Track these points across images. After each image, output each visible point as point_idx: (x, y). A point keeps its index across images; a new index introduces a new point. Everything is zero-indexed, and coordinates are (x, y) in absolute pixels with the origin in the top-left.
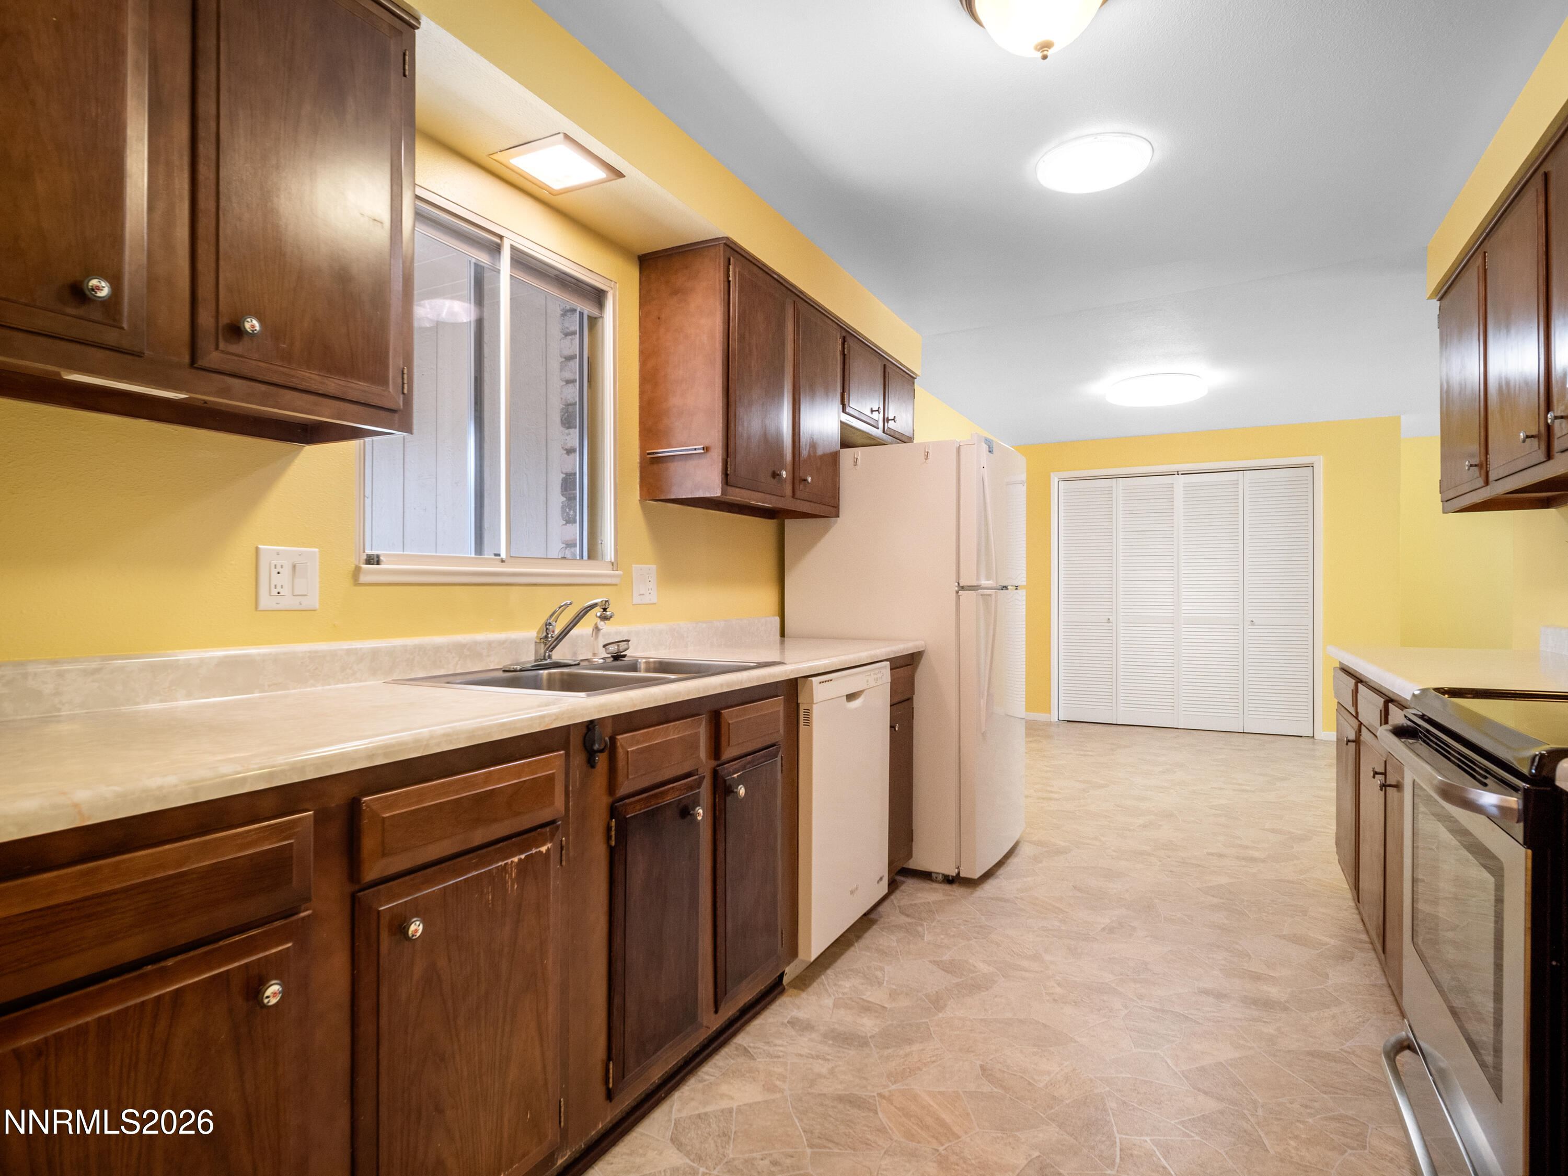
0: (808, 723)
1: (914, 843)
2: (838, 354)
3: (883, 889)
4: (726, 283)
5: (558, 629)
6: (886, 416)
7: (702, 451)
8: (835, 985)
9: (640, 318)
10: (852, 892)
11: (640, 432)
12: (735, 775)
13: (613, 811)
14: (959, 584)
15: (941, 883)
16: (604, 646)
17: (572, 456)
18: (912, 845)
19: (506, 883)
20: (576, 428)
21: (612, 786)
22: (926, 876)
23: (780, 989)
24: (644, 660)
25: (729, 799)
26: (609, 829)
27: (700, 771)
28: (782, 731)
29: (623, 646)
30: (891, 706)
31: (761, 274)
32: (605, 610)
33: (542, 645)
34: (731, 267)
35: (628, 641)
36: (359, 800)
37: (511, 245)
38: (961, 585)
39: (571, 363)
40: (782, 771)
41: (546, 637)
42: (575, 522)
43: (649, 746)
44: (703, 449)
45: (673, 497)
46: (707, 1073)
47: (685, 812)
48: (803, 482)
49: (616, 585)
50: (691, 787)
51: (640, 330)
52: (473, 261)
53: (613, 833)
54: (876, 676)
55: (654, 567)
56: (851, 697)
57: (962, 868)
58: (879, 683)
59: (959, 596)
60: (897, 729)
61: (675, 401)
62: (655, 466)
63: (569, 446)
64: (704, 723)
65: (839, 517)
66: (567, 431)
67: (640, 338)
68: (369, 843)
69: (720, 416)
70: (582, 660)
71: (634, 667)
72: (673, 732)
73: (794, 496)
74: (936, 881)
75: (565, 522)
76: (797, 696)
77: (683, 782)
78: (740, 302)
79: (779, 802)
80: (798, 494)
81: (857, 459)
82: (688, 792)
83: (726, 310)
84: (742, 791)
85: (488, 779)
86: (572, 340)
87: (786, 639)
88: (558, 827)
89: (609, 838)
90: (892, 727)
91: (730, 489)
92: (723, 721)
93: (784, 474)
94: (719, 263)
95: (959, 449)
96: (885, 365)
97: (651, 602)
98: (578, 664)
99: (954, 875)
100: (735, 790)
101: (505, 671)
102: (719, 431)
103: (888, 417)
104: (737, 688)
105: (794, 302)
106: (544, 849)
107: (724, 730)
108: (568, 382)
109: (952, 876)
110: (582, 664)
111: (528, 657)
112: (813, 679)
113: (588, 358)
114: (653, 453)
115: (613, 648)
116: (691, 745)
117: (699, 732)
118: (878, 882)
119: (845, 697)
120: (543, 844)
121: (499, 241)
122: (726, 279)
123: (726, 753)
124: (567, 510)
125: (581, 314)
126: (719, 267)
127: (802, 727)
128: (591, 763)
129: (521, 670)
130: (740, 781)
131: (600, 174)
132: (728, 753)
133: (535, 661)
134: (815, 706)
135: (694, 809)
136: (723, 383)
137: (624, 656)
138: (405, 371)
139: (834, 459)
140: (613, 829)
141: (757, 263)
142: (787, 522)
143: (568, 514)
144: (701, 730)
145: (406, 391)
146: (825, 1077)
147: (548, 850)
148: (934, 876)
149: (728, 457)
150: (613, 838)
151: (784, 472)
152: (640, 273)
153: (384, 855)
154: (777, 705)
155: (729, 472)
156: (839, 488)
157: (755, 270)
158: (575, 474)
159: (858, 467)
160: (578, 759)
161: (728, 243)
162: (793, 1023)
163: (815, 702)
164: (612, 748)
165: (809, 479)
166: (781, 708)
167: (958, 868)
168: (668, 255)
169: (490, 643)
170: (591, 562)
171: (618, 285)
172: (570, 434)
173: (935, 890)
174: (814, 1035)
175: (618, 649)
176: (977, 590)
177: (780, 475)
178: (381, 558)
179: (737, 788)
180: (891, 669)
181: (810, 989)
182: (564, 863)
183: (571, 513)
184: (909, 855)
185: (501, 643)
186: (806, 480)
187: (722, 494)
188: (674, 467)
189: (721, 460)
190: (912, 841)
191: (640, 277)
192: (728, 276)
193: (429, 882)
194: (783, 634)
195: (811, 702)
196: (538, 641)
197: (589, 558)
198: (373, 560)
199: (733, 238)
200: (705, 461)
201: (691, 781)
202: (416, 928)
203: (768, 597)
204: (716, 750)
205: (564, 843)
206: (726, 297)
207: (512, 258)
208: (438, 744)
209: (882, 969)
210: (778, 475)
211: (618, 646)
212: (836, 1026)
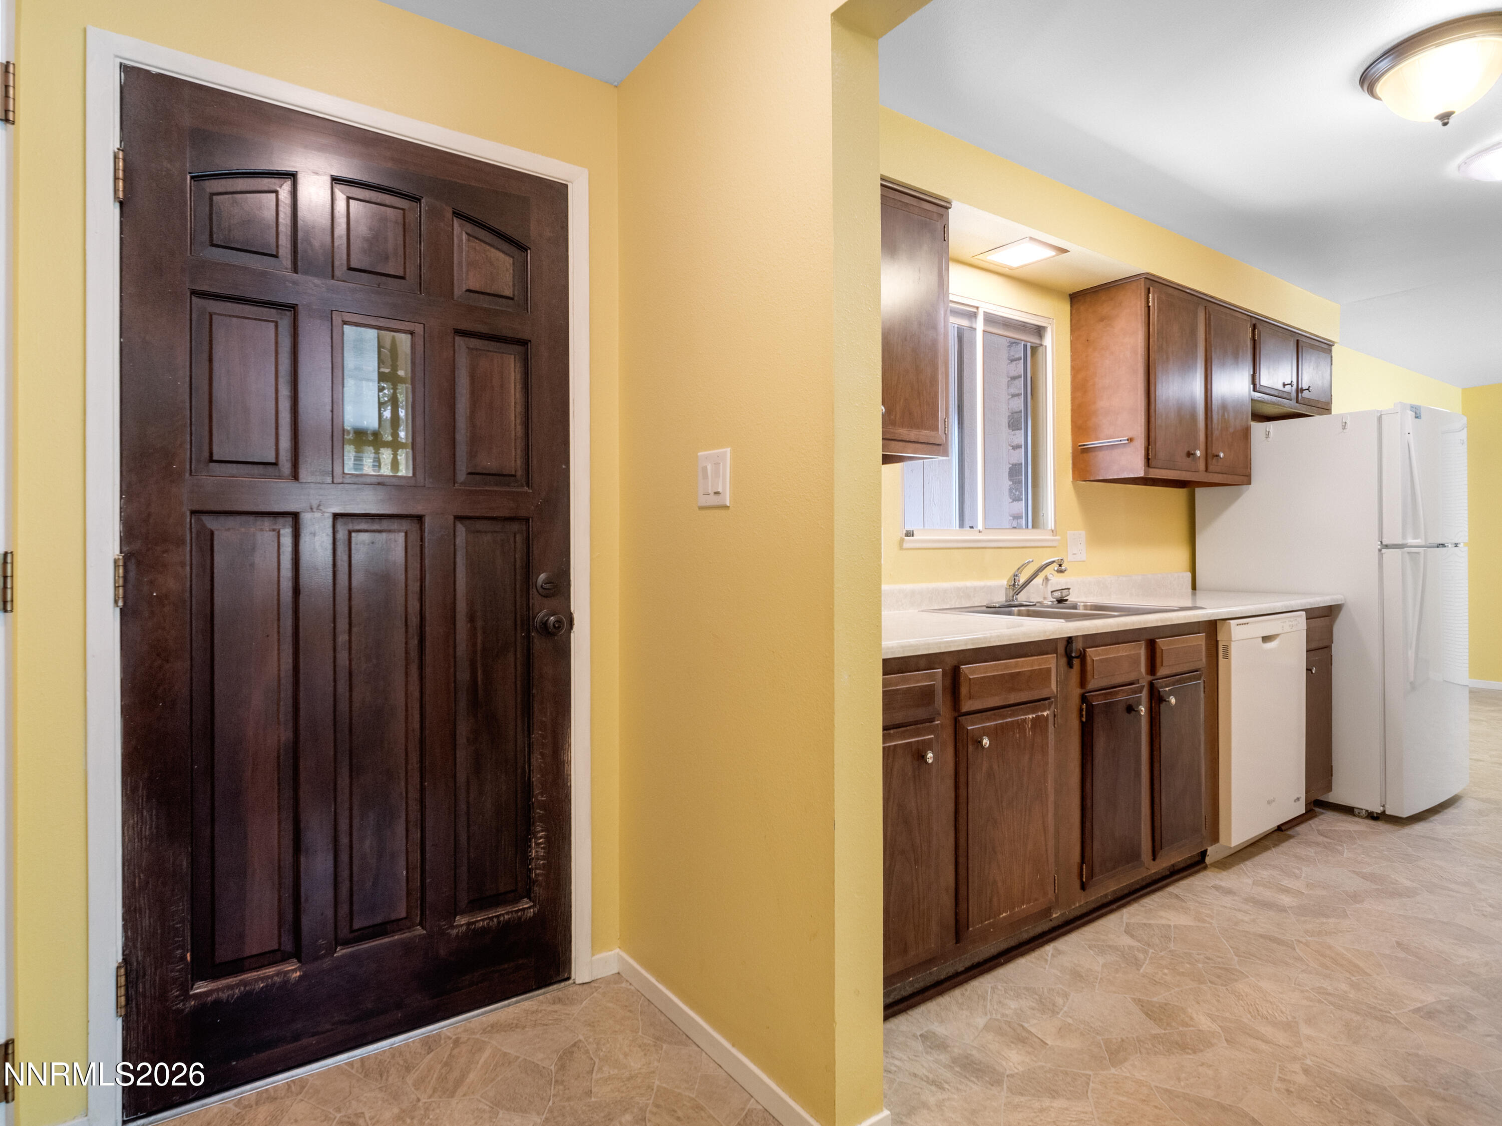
0: (1227, 656)
1: (1333, 777)
2: (1249, 340)
3: (1300, 809)
4: (1147, 308)
5: (1022, 580)
6: (1300, 387)
7: (1127, 442)
8: (1254, 871)
9: (1071, 341)
10: (1269, 802)
11: (1072, 429)
12: (1167, 689)
13: (1084, 698)
14: (1381, 542)
15: (1364, 818)
16: (1052, 592)
17: (1018, 451)
18: (1332, 779)
19: (1026, 729)
20: (1021, 429)
21: (1083, 682)
22: (1349, 811)
23: (1203, 865)
24: (1082, 604)
25: (1163, 706)
26: (1081, 710)
27: (1141, 681)
28: (1204, 660)
29: (1065, 592)
30: (1307, 651)
31: (1176, 293)
32: (1060, 565)
33: (1011, 591)
34: (1150, 295)
35: (1069, 589)
36: (959, 667)
37: (984, 312)
38: (1384, 543)
39: (1016, 382)
40: (1204, 691)
41: (1014, 585)
42: (1022, 500)
43: (1107, 658)
44: (1128, 440)
45: (1101, 478)
46: (1146, 903)
47: (1131, 709)
48: (1215, 458)
49: (1055, 547)
50: (1135, 692)
51: (1071, 350)
52: (956, 326)
53: (1084, 713)
54: (1291, 623)
55: (1083, 533)
56: (1266, 639)
57: (1387, 806)
58: (1294, 629)
59: (1382, 554)
60: (1313, 672)
61: (1102, 404)
62: (1085, 455)
63: (1014, 444)
64: (1143, 647)
65: (1250, 484)
66: (1013, 433)
67: (1072, 356)
68: (964, 691)
69: (1143, 413)
70: (1037, 602)
71: (1075, 607)
72: (1122, 651)
73: (1206, 470)
74: (1359, 816)
75: (1011, 500)
76: (1217, 635)
77: (1129, 687)
78: (1158, 321)
79: (1202, 716)
80: (1211, 468)
81: (1269, 432)
82: (1133, 694)
83: (1147, 331)
84: (1173, 700)
85: (1016, 665)
86: (1016, 364)
87: (1197, 591)
88: (1052, 702)
89: (1081, 716)
90: (1309, 670)
91: (1151, 470)
92: (1157, 646)
93: (1198, 453)
94: (1140, 294)
95: (1380, 419)
96: (1298, 340)
97: (1082, 560)
98: (1035, 605)
99: (1379, 812)
100: (1167, 700)
101: (987, 607)
102: (1141, 426)
103: (1302, 388)
104: (1169, 623)
105: (1206, 307)
106: (1045, 714)
107: (1158, 654)
108: (1013, 396)
109: (1377, 813)
110: (1038, 604)
111: (1000, 598)
112: (1231, 621)
113: (1031, 378)
114: (1084, 445)
115: (1057, 594)
116: (1136, 661)
117: (1140, 653)
118: (1295, 801)
119: (1261, 639)
120: (1044, 710)
121: (976, 311)
122: (1146, 305)
123: (1161, 671)
124: (1014, 491)
125: (1025, 346)
126: (1141, 297)
127: (1222, 661)
128: (1070, 665)
129: (999, 607)
130: (1171, 693)
131: (1051, 253)
132: (1162, 672)
133: (1006, 601)
134: (1233, 644)
135: (1138, 707)
136: (1144, 387)
137: (1066, 600)
138: (946, 420)
139: (1246, 434)
140: (1084, 710)
141: (1172, 285)
142: (1197, 490)
143: (1014, 494)
144: (1142, 652)
145: (946, 432)
146: (1247, 922)
147: (1047, 715)
148: (1356, 811)
149: (1149, 445)
150: (1084, 716)
151: (1199, 452)
152: (1071, 307)
153: (970, 698)
154: (1200, 640)
155: (1150, 457)
156: (1250, 459)
157: (1171, 291)
158: (1022, 464)
159: (1270, 439)
160: (1063, 661)
161: (1148, 277)
162: (1217, 888)
163: (1233, 640)
164: (1082, 657)
165: (1222, 455)
166: (1203, 643)
167: (1384, 806)
168: (1097, 291)
169: (975, 588)
170: (1035, 531)
171: (1055, 321)
172: (1015, 435)
173: (1357, 823)
174: (1236, 898)
175: (1062, 595)
176: (1403, 548)
177: (1194, 454)
178: (915, 533)
179: (1169, 698)
180: (1307, 619)
181: (1231, 871)
182: (1056, 726)
183: (1017, 493)
184: (1329, 788)
185: (982, 588)
186: (1218, 456)
187: (1145, 474)
188: (1101, 455)
189: (1143, 449)
190: (1332, 775)
191: (1071, 310)
192: (1148, 302)
193: (989, 719)
194: (1194, 587)
195: (1230, 640)
196: (1008, 587)
197: (1033, 527)
198: (909, 534)
199: (1152, 272)
200: (1129, 450)
201: (1135, 687)
202: (986, 742)
203: (1181, 555)
204: (1152, 668)
205: (1056, 713)
206: (1147, 319)
207: (985, 320)
208: (995, 641)
209: (1299, 869)
210: (1192, 454)
211: (1061, 593)
212: (1256, 896)
